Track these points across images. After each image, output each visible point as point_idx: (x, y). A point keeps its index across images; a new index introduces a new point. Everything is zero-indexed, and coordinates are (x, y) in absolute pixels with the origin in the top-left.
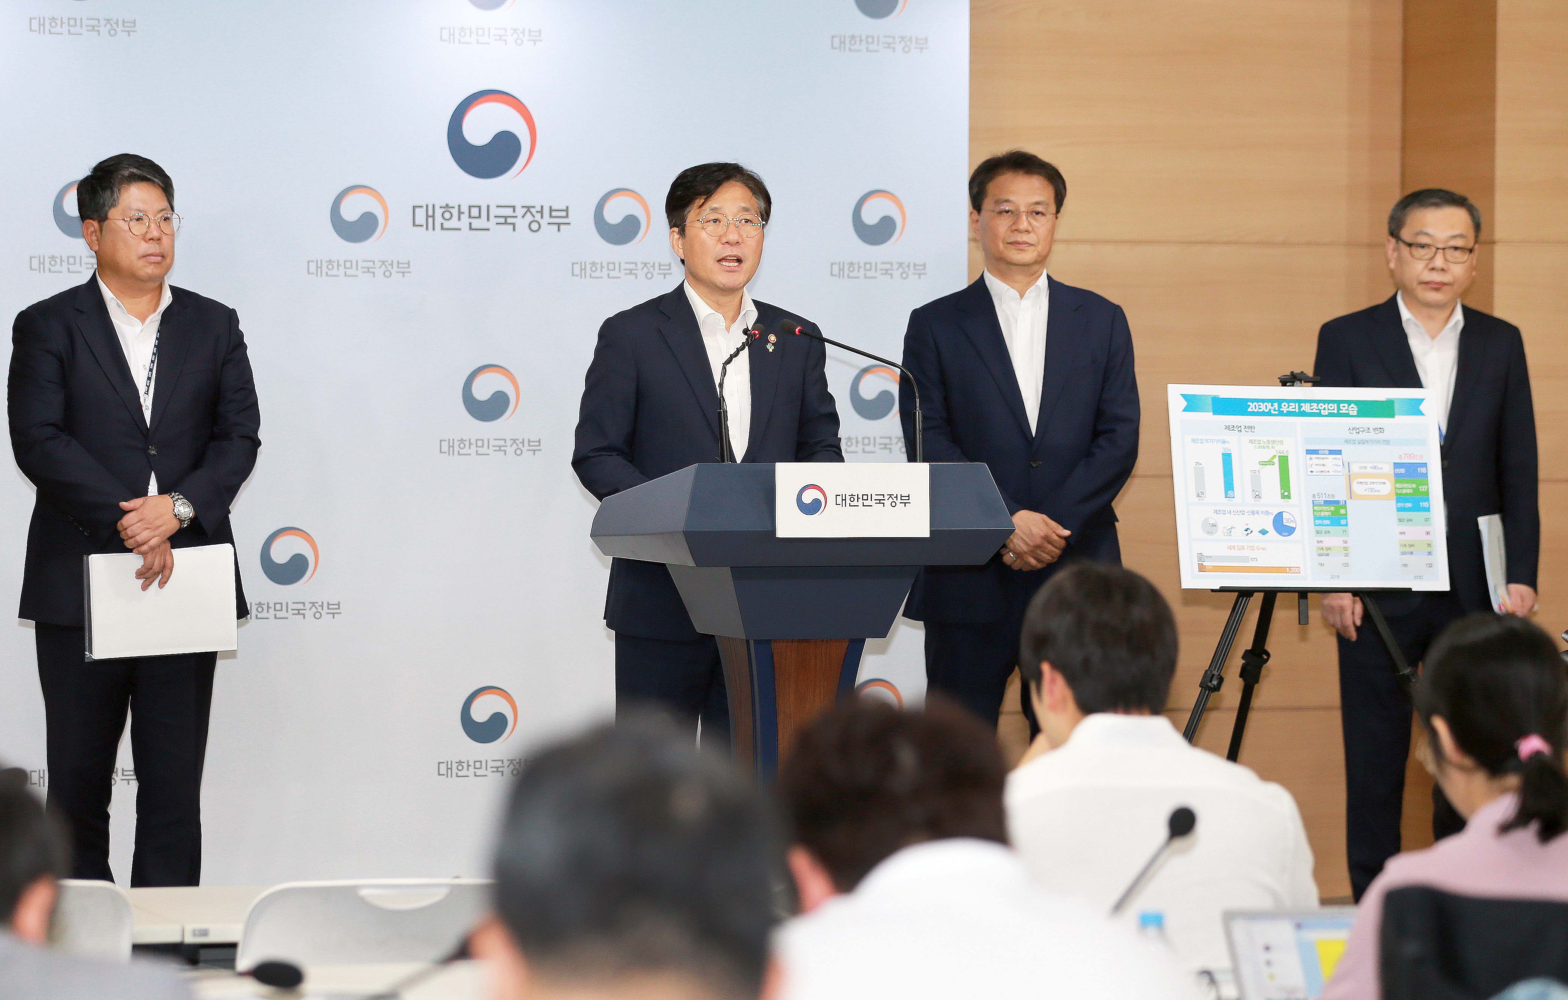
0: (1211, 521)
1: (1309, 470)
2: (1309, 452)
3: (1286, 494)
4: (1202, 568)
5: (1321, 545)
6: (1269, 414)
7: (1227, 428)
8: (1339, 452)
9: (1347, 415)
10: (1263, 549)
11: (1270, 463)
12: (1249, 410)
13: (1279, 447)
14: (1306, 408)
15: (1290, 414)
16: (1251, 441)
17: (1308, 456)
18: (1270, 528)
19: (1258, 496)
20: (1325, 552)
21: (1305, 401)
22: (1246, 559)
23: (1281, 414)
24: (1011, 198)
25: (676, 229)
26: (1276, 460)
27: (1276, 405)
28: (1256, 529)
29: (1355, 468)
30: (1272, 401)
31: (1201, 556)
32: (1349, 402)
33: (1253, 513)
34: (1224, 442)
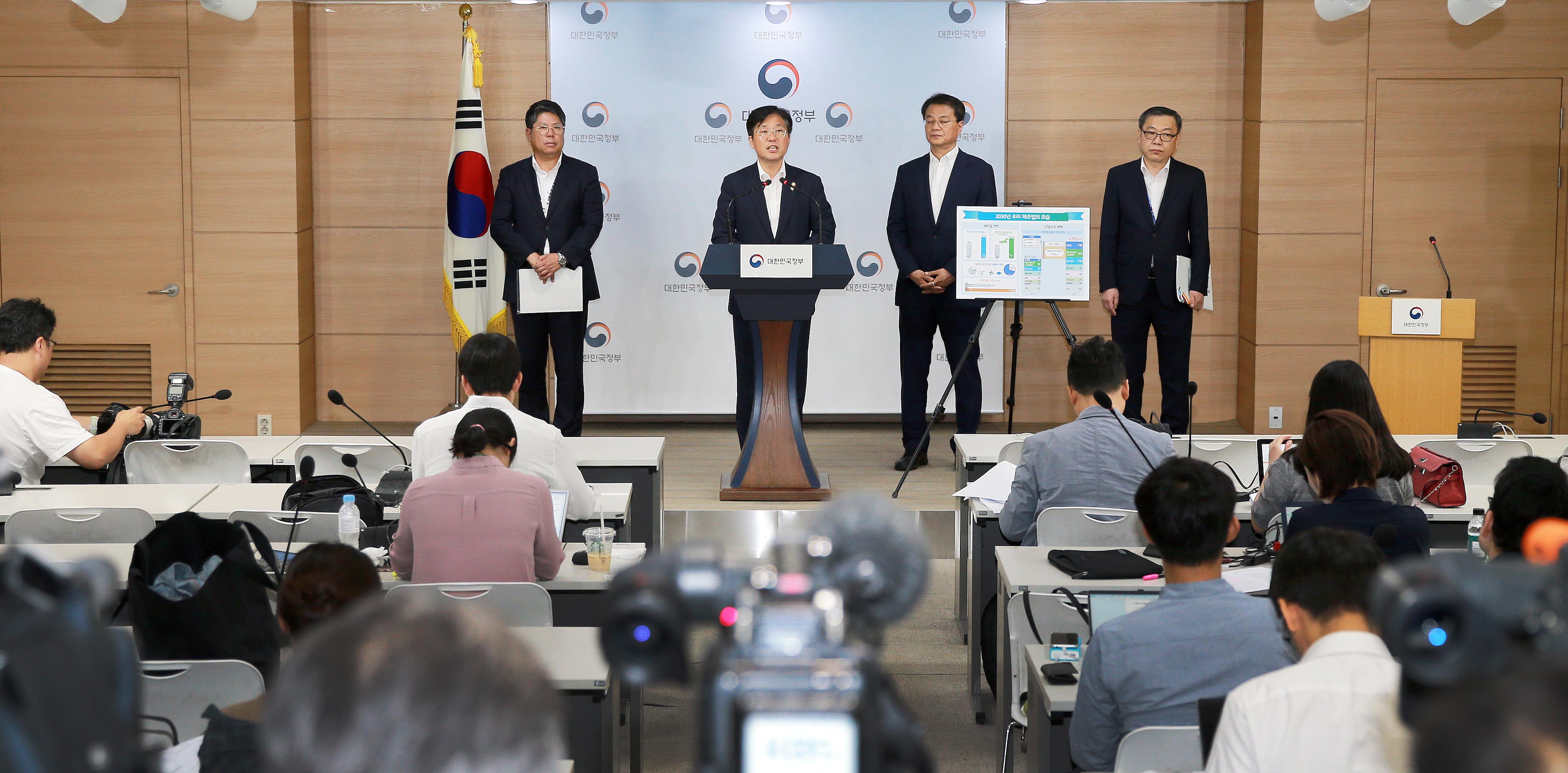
0: (973, 268)
1: (1024, 245)
2: (1024, 237)
3: (1012, 256)
4: (967, 290)
5: (1027, 279)
6: (1006, 219)
7: (985, 226)
8: (1039, 237)
9: (1045, 220)
10: (998, 281)
11: (1005, 242)
12: (996, 218)
13: (1009, 235)
14: (1025, 217)
15: (1016, 219)
16: (996, 232)
17: (1024, 239)
18: (1002, 271)
19: (998, 257)
20: (1029, 282)
21: (1024, 214)
22: (989, 285)
23: (1012, 219)
24: (932, 115)
25: (751, 136)
26: (1008, 241)
27: (1010, 215)
28: (995, 272)
29: (1047, 244)
30: (1008, 214)
31: (967, 284)
32: (1046, 214)
33: (995, 264)
34: (983, 232)
